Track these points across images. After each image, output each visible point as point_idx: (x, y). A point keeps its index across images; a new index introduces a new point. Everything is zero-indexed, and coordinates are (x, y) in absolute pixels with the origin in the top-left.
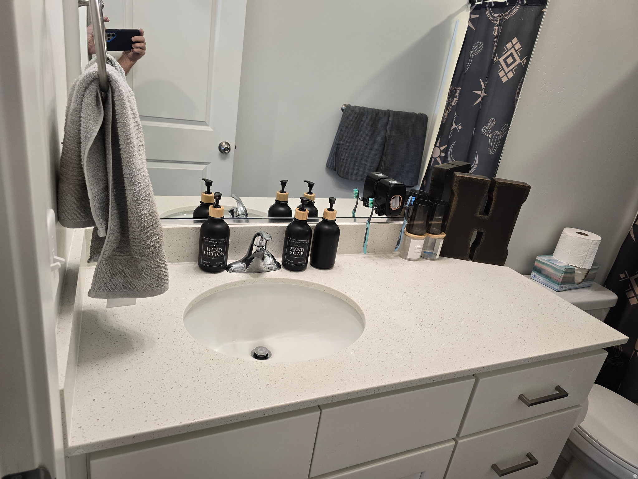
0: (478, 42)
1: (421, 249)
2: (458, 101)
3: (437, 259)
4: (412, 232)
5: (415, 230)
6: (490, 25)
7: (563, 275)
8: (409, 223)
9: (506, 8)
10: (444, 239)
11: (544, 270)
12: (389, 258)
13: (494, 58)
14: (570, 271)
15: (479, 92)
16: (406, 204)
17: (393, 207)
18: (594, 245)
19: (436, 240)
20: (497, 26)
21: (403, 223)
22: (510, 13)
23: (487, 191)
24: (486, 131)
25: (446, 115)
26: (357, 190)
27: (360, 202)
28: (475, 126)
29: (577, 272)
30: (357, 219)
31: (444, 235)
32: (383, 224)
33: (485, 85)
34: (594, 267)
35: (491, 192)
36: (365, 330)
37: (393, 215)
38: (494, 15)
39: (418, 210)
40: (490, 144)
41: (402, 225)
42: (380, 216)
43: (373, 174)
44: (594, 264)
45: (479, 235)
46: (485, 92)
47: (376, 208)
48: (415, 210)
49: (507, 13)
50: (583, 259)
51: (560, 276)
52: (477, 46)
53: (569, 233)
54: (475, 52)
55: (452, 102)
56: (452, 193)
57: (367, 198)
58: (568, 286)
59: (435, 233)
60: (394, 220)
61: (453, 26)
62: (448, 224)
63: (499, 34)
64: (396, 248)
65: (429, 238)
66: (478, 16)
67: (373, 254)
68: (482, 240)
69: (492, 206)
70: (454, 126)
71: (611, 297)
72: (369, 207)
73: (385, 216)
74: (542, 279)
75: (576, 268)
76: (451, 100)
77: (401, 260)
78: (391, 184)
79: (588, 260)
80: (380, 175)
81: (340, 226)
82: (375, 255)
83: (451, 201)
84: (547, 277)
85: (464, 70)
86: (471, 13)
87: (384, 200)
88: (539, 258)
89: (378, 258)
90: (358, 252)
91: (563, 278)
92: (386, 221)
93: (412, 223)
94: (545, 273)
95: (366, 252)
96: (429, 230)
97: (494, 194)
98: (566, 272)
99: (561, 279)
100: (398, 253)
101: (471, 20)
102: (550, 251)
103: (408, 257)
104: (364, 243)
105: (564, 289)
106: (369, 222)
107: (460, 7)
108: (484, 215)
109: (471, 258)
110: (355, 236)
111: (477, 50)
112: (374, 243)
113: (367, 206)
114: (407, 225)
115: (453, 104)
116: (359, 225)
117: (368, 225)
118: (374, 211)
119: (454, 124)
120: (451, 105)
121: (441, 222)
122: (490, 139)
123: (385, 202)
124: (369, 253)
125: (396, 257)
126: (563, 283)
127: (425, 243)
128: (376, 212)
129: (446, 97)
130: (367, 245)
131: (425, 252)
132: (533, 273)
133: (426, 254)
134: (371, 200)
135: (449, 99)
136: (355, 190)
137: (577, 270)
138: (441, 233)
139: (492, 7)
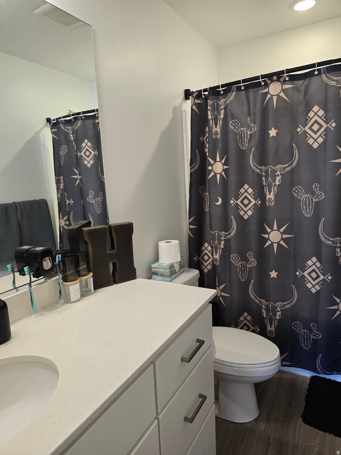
0: (63, 146)
1: (79, 291)
2: (64, 185)
3: (93, 293)
4: (68, 281)
5: (69, 279)
6: (66, 134)
7: (169, 270)
8: (63, 275)
9: (73, 123)
10: (93, 276)
11: (158, 272)
12: (57, 308)
13: (77, 154)
14: (172, 266)
15: (76, 177)
16: (56, 262)
17: (46, 267)
18: (177, 246)
19: (87, 280)
20: (72, 134)
21: (59, 277)
22: (76, 125)
23: (109, 234)
24: (90, 200)
25: (59, 196)
26: (10, 265)
27: (17, 274)
28: (82, 198)
29: (175, 265)
30: (19, 288)
31: (91, 274)
32: (43, 284)
33: (77, 171)
34: (182, 259)
35: (111, 234)
36: (59, 376)
37: (49, 274)
38: (66, 127)
39: (67, 263)
40: (96, 207)
41: (58, 279)
42: (38, 279)
43: (20, 249)
44: (181, 257)
45: (114, 265)
46: (79, 175)
47: (32, 273)
48: (64, 264)
49: (75, 125)
50: (175, 257)
51: (168, 271)
52: (63, 148)
53: (162, 244)
54: (63, 152)
55: (60, 186)
56: (86, 243)
57: (21, 269)
58: (174, 276)
59: (85, 275)
60: (50, 278)
61: (42, 138)
62: (91, 265)
63: (74, 139)
64: (60, 298)
65: (82, 280)
66: (56, 130)
67: (43, 311)
68: (117, 267)
69: (115, 242)
70: (68, 202)
71: (195, 273)
72: (26, 275)
73: (42, 277)
74: (159, 278)
75: (174, 263)
76: (59, 185)
77: (67, 306)
78: (38, 251)
79: (178, 256)
80: (26, 247)
81: (5, 299)
82: (45, 311)
83: (87, 249)
84: (162, 275)
85: (60, 165)
86: (51, 129)
87: (37, 265)
88: (153, 266)
89: (49, 312)
90: (30, 315)
91: (170, 272)
92: (44, 281)
93: (65, 274)
94: (160, 273)
95: (36, 312)
96: (80, 274)
97: (113, 234)
98: (170, 268)
99: (169, 273)
100: (62, 301)
101: (52, 133)
102: (157, 259)
103: (72, 300)
104: (32, 305)
105: (173, 279)
106: (31, 287)
107: (42, 126)
108: (112, 250)
109: (115, 282)
110: (22, 303)
111: (64, 151)
112: (40, 302)
113: (24, 275)
114: (62, 277)
115: (61, 188)
116: (22, 292)
117: (30, 290)
118: (32, 276)
119: (67, 200)
120: (60, 189)
121: (86, 266)
122: (94, 204)
123: (38, 266)
124: (39, 312)
125: (62, 305)
126: (171, 275)
127: (81, 285)
128: (34, 277)
129: (55, 184)
130: (35, 306)
131: (82, 292)
132: (154, 276)
133: (84, 293)
134: (26, 269)
135: (57, 185)
136: (9, 266)
137: (175, 264)
138: (89, 273)
139: (64, 123)
